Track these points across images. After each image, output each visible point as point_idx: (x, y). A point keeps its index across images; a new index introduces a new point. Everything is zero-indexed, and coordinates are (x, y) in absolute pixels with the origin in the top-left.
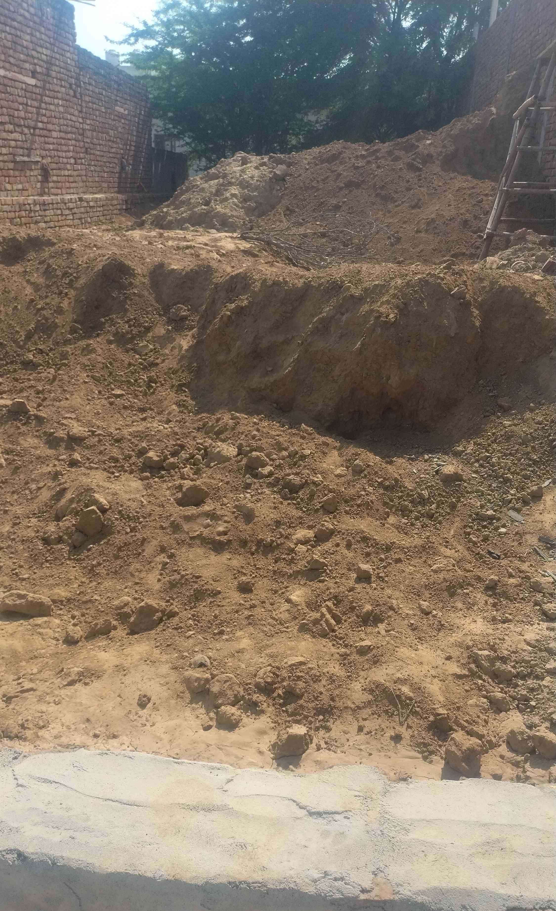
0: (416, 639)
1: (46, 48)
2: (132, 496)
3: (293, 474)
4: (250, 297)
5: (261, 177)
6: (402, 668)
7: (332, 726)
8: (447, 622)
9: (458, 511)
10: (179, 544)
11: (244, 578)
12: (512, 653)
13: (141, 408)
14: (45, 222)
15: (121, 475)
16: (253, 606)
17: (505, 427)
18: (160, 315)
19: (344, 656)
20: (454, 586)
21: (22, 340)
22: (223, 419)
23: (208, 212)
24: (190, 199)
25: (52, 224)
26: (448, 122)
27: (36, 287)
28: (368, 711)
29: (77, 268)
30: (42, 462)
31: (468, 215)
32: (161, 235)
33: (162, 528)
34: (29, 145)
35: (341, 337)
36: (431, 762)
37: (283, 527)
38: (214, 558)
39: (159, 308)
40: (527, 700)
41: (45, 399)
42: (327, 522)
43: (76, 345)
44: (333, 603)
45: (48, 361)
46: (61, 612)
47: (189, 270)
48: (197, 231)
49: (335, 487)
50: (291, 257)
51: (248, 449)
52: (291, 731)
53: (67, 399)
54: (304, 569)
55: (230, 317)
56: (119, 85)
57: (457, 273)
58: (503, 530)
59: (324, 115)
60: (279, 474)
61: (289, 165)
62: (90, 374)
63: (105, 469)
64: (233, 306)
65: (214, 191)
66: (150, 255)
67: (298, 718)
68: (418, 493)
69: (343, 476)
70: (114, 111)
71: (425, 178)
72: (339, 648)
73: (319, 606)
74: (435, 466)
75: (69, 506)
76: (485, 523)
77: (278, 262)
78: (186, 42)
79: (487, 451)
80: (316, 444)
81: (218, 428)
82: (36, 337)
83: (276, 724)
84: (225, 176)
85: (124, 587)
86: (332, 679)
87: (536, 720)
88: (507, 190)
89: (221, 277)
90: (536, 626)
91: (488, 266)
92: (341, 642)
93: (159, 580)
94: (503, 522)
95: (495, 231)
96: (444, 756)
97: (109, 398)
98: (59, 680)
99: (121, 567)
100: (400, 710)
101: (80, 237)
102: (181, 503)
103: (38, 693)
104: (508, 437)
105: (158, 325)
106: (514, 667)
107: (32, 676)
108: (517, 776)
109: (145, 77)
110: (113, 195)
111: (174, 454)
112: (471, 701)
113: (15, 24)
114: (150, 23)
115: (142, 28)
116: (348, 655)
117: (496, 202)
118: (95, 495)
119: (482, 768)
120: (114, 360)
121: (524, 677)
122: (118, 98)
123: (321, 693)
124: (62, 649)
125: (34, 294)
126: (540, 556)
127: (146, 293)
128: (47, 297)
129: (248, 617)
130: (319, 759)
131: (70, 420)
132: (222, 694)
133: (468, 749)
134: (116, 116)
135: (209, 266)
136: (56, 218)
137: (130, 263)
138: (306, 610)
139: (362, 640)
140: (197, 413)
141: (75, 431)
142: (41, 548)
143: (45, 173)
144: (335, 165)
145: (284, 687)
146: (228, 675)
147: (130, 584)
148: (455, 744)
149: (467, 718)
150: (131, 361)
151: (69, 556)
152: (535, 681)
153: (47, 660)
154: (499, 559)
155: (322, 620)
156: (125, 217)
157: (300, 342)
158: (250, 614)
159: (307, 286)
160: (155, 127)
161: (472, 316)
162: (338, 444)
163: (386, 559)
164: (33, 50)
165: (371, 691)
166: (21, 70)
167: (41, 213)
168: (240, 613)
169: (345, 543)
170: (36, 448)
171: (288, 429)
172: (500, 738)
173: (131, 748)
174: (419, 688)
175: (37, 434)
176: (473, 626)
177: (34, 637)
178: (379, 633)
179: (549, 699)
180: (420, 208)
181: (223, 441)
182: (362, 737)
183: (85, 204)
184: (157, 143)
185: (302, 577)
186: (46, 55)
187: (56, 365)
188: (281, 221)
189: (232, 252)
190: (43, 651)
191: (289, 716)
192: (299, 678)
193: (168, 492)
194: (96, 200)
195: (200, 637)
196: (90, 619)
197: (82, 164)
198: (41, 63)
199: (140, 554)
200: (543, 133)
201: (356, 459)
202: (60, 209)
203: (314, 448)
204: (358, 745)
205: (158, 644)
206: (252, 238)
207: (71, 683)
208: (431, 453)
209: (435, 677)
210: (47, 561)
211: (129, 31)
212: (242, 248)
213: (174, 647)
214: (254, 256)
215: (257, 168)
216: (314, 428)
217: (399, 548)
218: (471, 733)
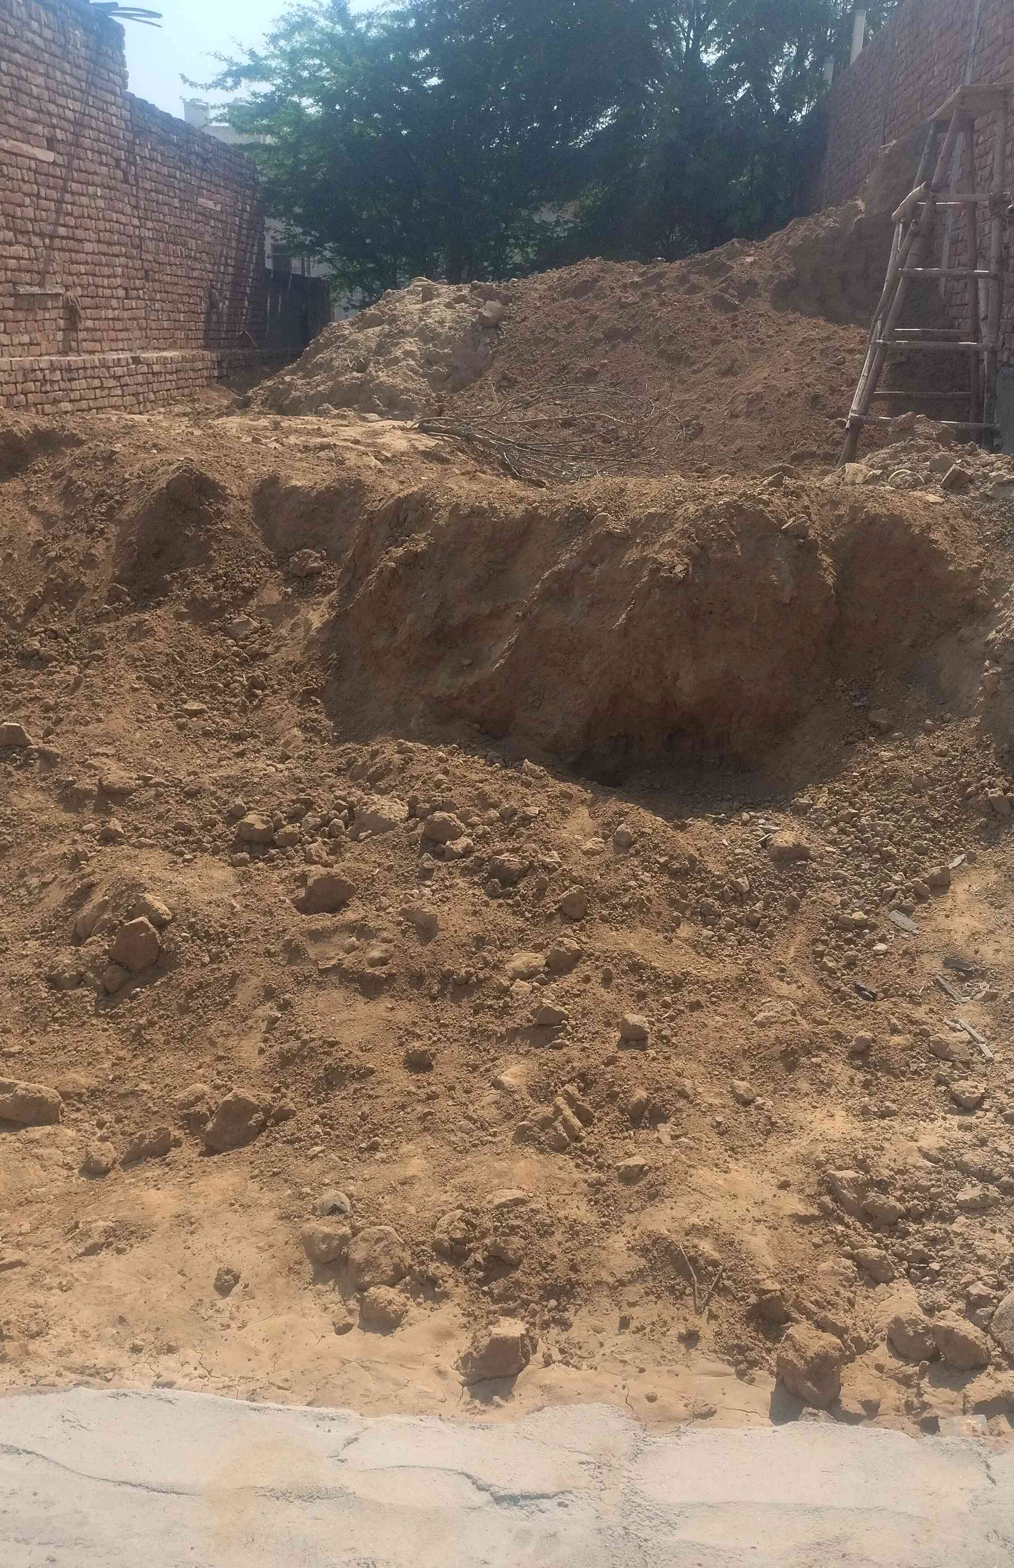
0: (726, 1150)
1: (75, 99)
2: (216, 896)
3: (507, 851)
4: (431, 535)
5: (457, 323)
6: (699, 1205)
7: (572, 1319)
8: (782, 1118)
9: (803, 913)
10: (298, 984)
11: (417, 1044)
12: (896, 1173)
13: (235, 735)
14: (71, 401)
15: (195, 857)
16: (432, 1097)
17: (883, 762)
18: (272, 568)
19: (596, 1186)
20: (794, 1052)
21: (20, 615)
22: (383, 753)
23: (364, 383)
24: (332, 360)
25: (84, 404)
26: (784, 225)
27: (48, 521)
28: (639, 1288)
29: (121, 487)
30: (51, 836)
31: (819, 386)
32: (276, 426)
33: (269, 954)
34: (41, 266)
35: (591, 606)
36: (751, 1381)
37: (489, 947)
38: (362, 1008)
39: (270, 556)
40: (925, 1259)
41: (59, 721)
42: (569, 937)
43: (119, 623)
44: (578, 1087)
45: (67, 653)
46: (78, 1115)
47: (323, 489)
48: (344, 417)
49: (583, 873)
50: (508, 461)
51: (428, 806)
52: (496, 1330)
53: (99, 720)
54: (526, 1025)
55: (394, 571)
56: (205, 161)
57: (793, 492)
58: (881, 947)
59: (570, 210)
60: (484, 851)
61: (506, 300)
62: (143, 674)
63: (168, 847)
64: (401, 551)
65: (373, 345)
66: (254, 462)
67: (512, 1305)
68: (732, 882)
69: (598, 853)
70: (196, 205)
71: (744, 323)
72: (586, 1170)
73: (552, 1092)
74: (760, 833)
75: (98, 917)
76: (850, 935)
77: (484, 473)
78: (324, 86)
79: (852, 805)
80: (549, 796)
81: (373, 769)
82: (46, 608)
83: (471, 1319)
84: (393, 320)
85: (196, 1065)
86: (573, 1230)
87: (941, 1296)
88: (884, 344)
89: (380, 501)
90: (940, 1122)
91: (848, 479)
92: (591, 1160)
93: (262, 1051)
94: (882, 931)
95: (865, 414)
96: (775, 1369)
97: (177, 716)
98: (70, 1244)
99: (191, 1029)
100: (697, 1285)
101: (129, 429)
102: (304, 906)
103: (31, 1270)
104: (888, 780)
105: (269, 585)
106: (900, 1199)
107: (20, 1238)
108: (907, 1402)
109: (251, 147)
110: (194, 352)
111: (294, 818)
112: (823, 1265)
113: (17, 57)
114: (262, 53)
115: (246, 61)
116: (604, 1184)
117: (866, 364)
118: (147, 895)
119: (843, 1391)
120: (187, 648)
121: (918, 1218)
122: (203, 184)
123: (553, 1257)
124: (79, 1186)
125: (43, 532)
126: (947, 993)
127: (247, 530)
128: (66, 537)
129: (423, 1118)
130: (547, 1382)
131: (104, 760)
132: (370, 1263)
133: (817, 1355)
134: (200, 213)
135: (360, 480)
136: (90, 394)
137: (217, 475)
138: (530, 1101)
139: (629, 1155)
140: (338, 741)
141: (112, 778)
142: (44, 995)
143: (72, 314)
144: (586, 300)
145: (486, 1248)
146: (382, 1227)
147: (207, 1059)
148: (794, 1346)
149: (817, 1296)
150: (219, 650)
151: (96, 1010)
152: (938, 1225)
153: (48, 1207)
154: (874, 1000)
155: (556, 1119)
156: (218, 390)
157: (520, 614)
158: (426, 1110)
159: (532, 517)
160: (271, 233)
161: (821, 567)
162: (588, 796)
163: (675, 1003)
164: (50, 101)
165: (645, 1251)
166: (28, 137)
167: (63, 385)
168: (409, 1110)
169: (601, 975)
170: (40, 810)
171: (500, 769)
172: (877, 1332)
173: (201, 1371)
174: (731, 1244)
175: (43, 784)
176: (827, 1124)
177: (27, 1165)
178: (659, 1141)
179: (963, 1258)
180: (735, 374)
181: (383, 792)
182: (627, 1338)
183: (145, 369)
184: (276, 259)
185: (522, 1040)
186: (73, 111)
187: (81, 659)
188: (492, 400)
189: (402, 454)
190: (43, 1189)
191: (495, 1301)
192: (513, 1230)
193: (281, 887)
194: (164, 362)
195: (333, 1156)
196: (131, 1128)
197: (138, 298)
198: (66, 125)
199: (226, 1003)
200: (946, 243)
201: (621, 823)
202: (99, 377)
203: (545, 802)
204: (620, 1353)
205: (257, 1172)
206: (439, 430)
207: (93, 1250)
208: (754, 809)
209: (759, 1221)
210: (55, 1020)
211: (224, 67)
212: (422, 448)
213: (285, 1177)
214: (443, 461)
215: (449, 306)
216: (547, 767)
217: (698, 982)
218: (822, 1326)
